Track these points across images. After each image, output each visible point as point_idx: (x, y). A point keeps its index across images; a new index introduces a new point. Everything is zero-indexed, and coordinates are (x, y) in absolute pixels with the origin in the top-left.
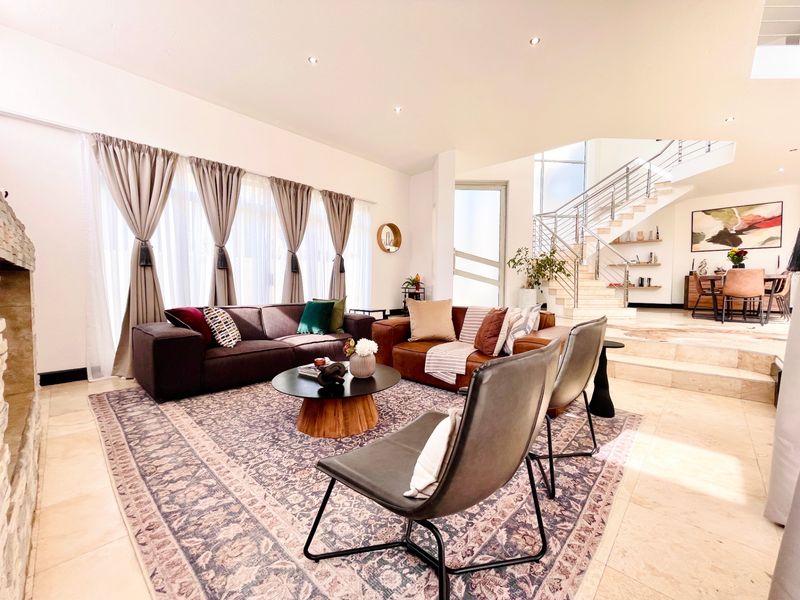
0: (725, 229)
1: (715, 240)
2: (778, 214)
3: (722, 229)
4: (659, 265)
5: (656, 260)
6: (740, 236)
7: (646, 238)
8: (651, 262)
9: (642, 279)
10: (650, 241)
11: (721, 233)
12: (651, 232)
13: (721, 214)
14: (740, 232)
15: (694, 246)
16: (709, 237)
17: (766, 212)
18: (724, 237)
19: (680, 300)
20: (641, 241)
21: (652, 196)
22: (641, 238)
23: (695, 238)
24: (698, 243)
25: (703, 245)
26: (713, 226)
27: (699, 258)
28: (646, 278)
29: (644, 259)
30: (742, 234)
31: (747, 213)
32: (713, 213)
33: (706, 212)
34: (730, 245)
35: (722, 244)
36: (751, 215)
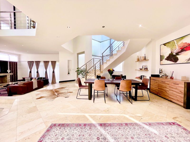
0: (172, 52)
1: (168, 59)
3: (170, 53)
6: (177, 56)
13: (170, 44)
14: (177, 54)
15: (161, 62)
16: (165, 57)
18: (171, 57)
23: (161, 58)
25: (164, 61)
26: (167, 52)
28: (143, 75)
30: (179, 55)
31: (180, 42)
32: (167, 45)
33: (165, 44)
34: (173, 62)
35: (170, 61)
36: (182, 43)
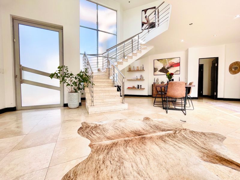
0: (164, 67)
1: (161, 71)
2: (179, 62)
3: (163, 67)
4: (144, 80)
5: (143, 78)
6: (168, 70)
7: (140, 69)
8: (142, 79)
9: (138, 85)
10: (141, 71)
11: (162, 68)
12: (141, 67)
13: (162, 61)
14: (168, 68)
15: (155, 73)
16: (159, 70)
17: (175, 61)
18: (164, 70)
19: (150, 94)
20: (138, 70)
21: (139, 50)
22: (138, 69)
23: (155, 70)
24: (156, 72)
25: (158, 73)
26: (160, 66)
27: (156, 77)
28: (140, 85)
29: (139, 78)
30: (169, 69)
31: (170, 61)
32: (160, 61)
33: (158, 60)
34: (165, 73)
35: (163, 72)
36: (171, 62)
